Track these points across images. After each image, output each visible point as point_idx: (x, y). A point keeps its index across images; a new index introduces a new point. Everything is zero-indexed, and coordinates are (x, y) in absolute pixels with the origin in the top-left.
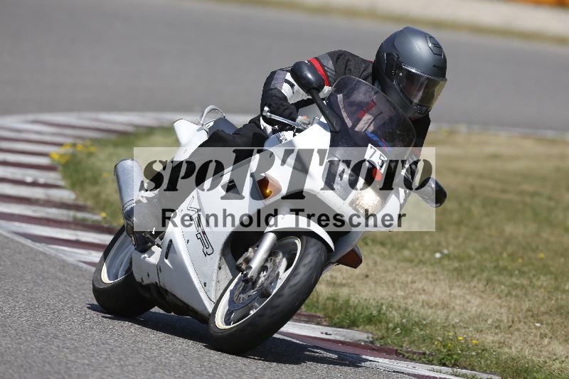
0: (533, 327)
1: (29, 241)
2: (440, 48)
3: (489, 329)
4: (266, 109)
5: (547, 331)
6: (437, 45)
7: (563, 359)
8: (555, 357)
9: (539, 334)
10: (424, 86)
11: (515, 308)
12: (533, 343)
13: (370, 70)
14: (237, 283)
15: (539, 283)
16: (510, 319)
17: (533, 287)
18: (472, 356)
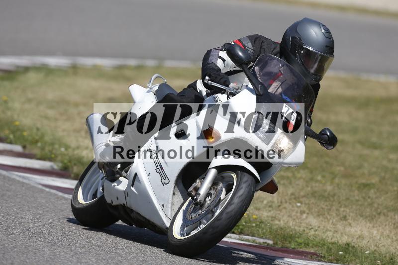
0: (295, 206)
2: (330, 33)
3: (264, 207)
4: (207, 78)
5: (305, 209)
6: (328, 32)
7: (317, 228)
8: (310, 227)
9: (299, 211)
10: (318, 60)
11: (283, 193)
12: (295, 217)
13: (278, 49)
15: (299, 175)
16: (280, 200)
17: (295, 178)
18: (253, 227)
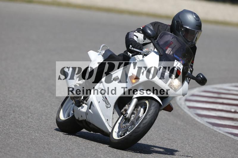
1: (233, 136)
6: (197, 17)
14: (121, 120)
